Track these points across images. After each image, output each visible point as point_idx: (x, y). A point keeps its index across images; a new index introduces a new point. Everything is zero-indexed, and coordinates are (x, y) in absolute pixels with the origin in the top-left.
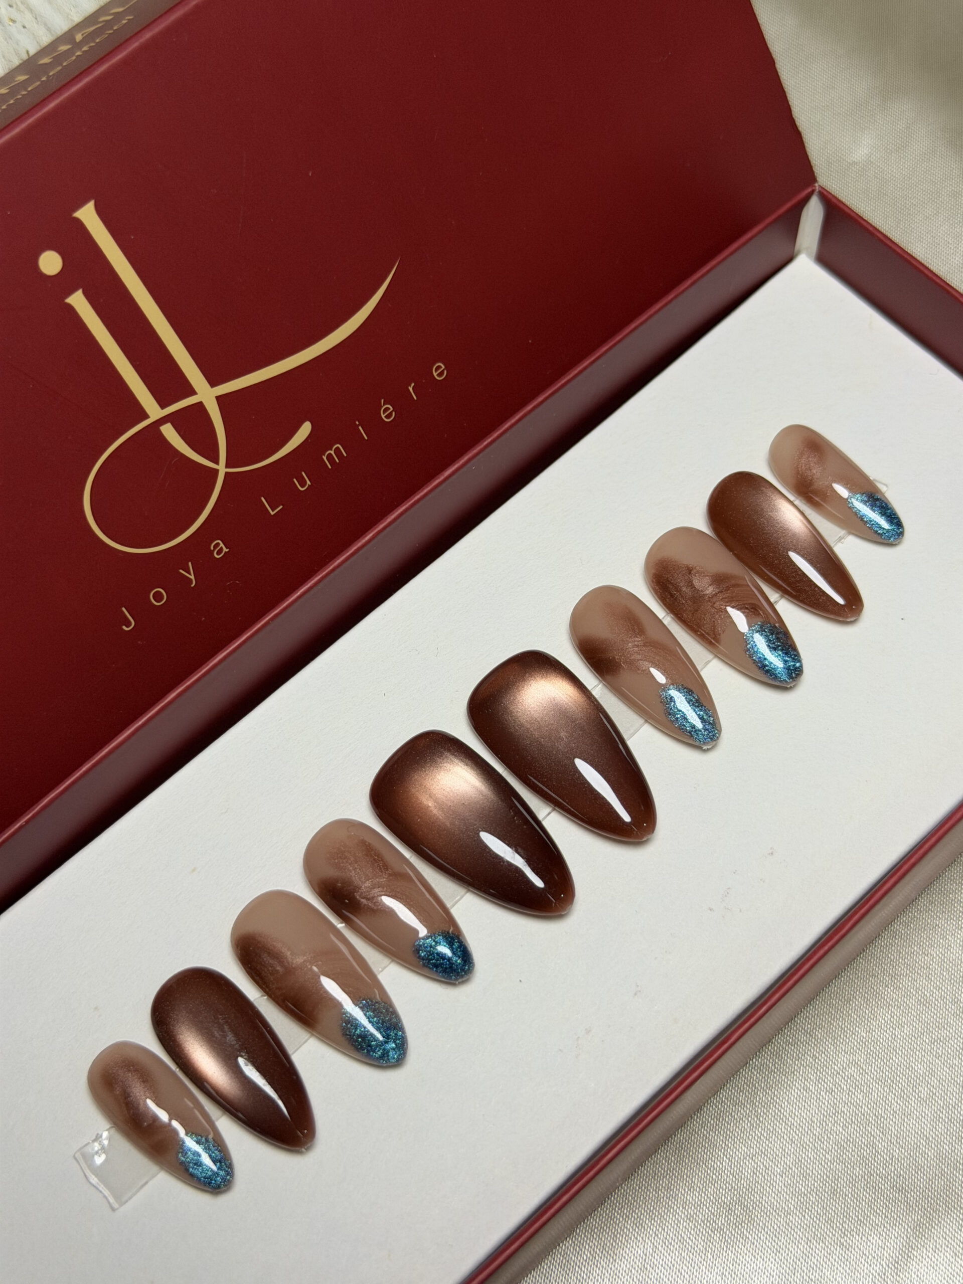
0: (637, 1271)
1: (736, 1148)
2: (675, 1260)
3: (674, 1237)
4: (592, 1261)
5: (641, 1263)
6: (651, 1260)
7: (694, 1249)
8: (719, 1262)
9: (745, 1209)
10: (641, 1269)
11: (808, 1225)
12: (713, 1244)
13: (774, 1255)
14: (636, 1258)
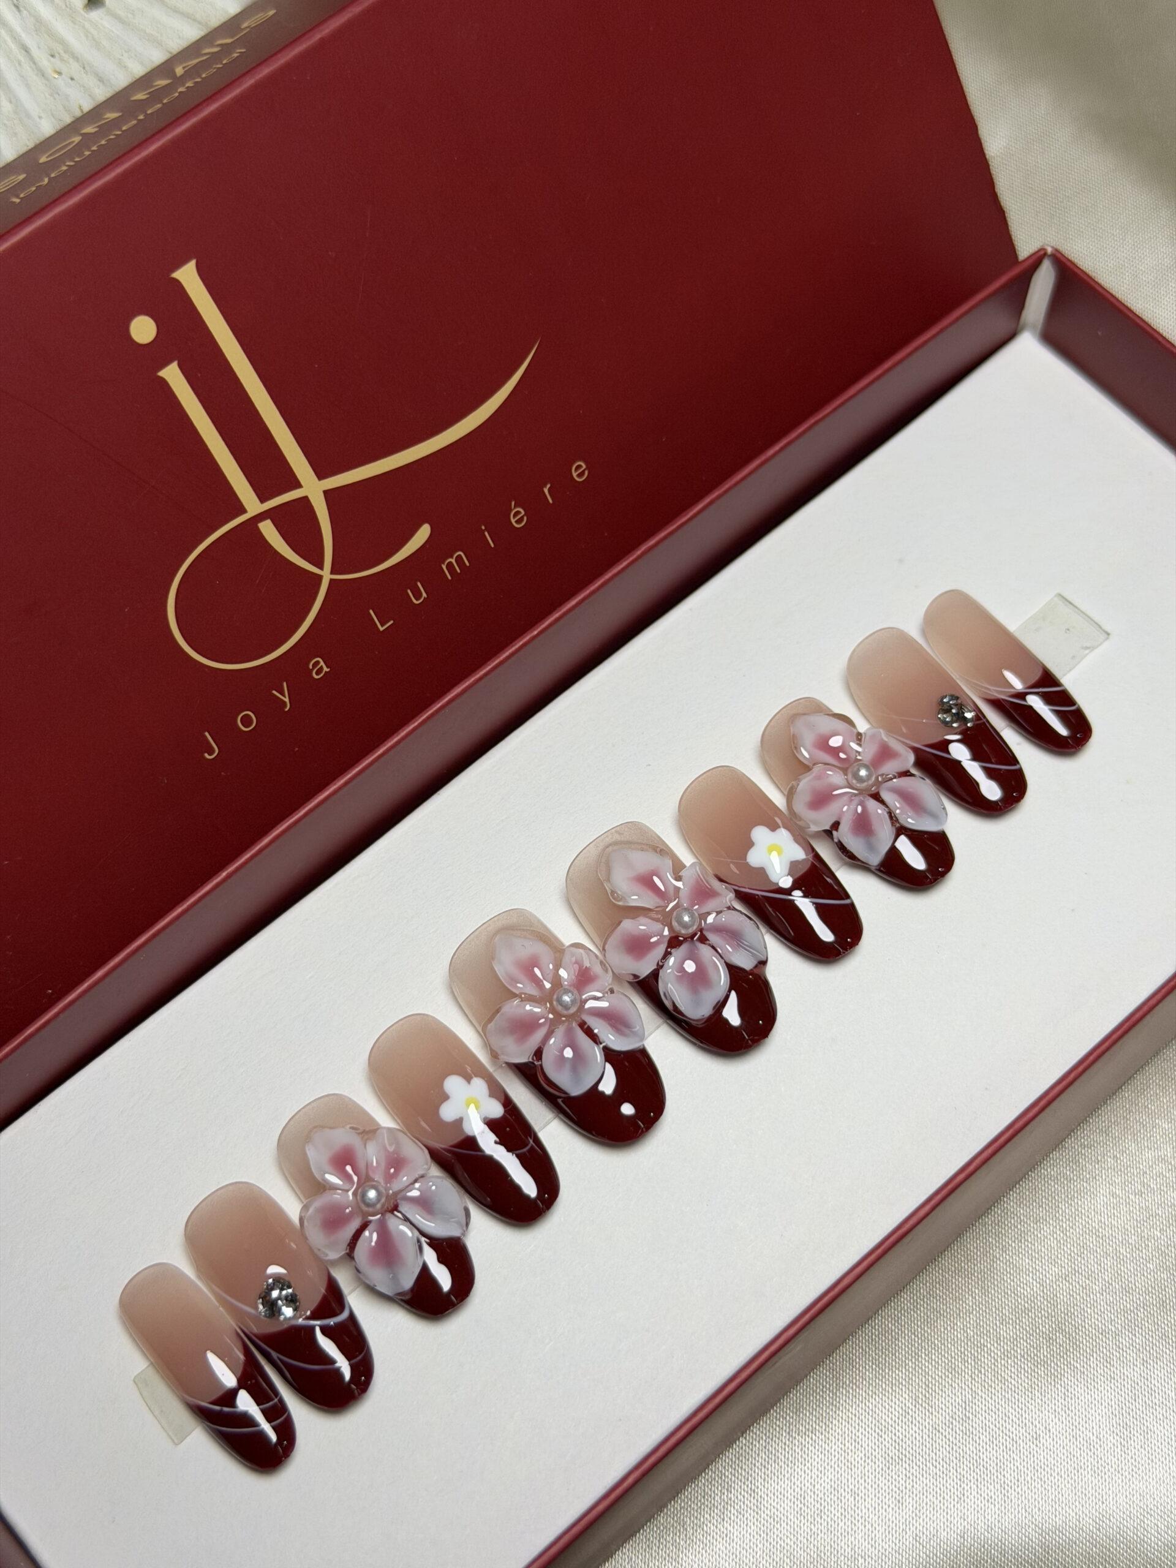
0: (959, 1422)
1: (1045, 1270)
2: (998, 1403)
3: (993, 1378)
4: (905, 1417)
5: (962, 1412)
6: (972, 1408)
7: (1018, 1388)
8: (1048, 1399)
9: (1067, 1336)
10: (962, 1419)
11: (1141, 1343)
12: (1038, 1379)
13: (1109, 1383)
14: (955, 1407)
